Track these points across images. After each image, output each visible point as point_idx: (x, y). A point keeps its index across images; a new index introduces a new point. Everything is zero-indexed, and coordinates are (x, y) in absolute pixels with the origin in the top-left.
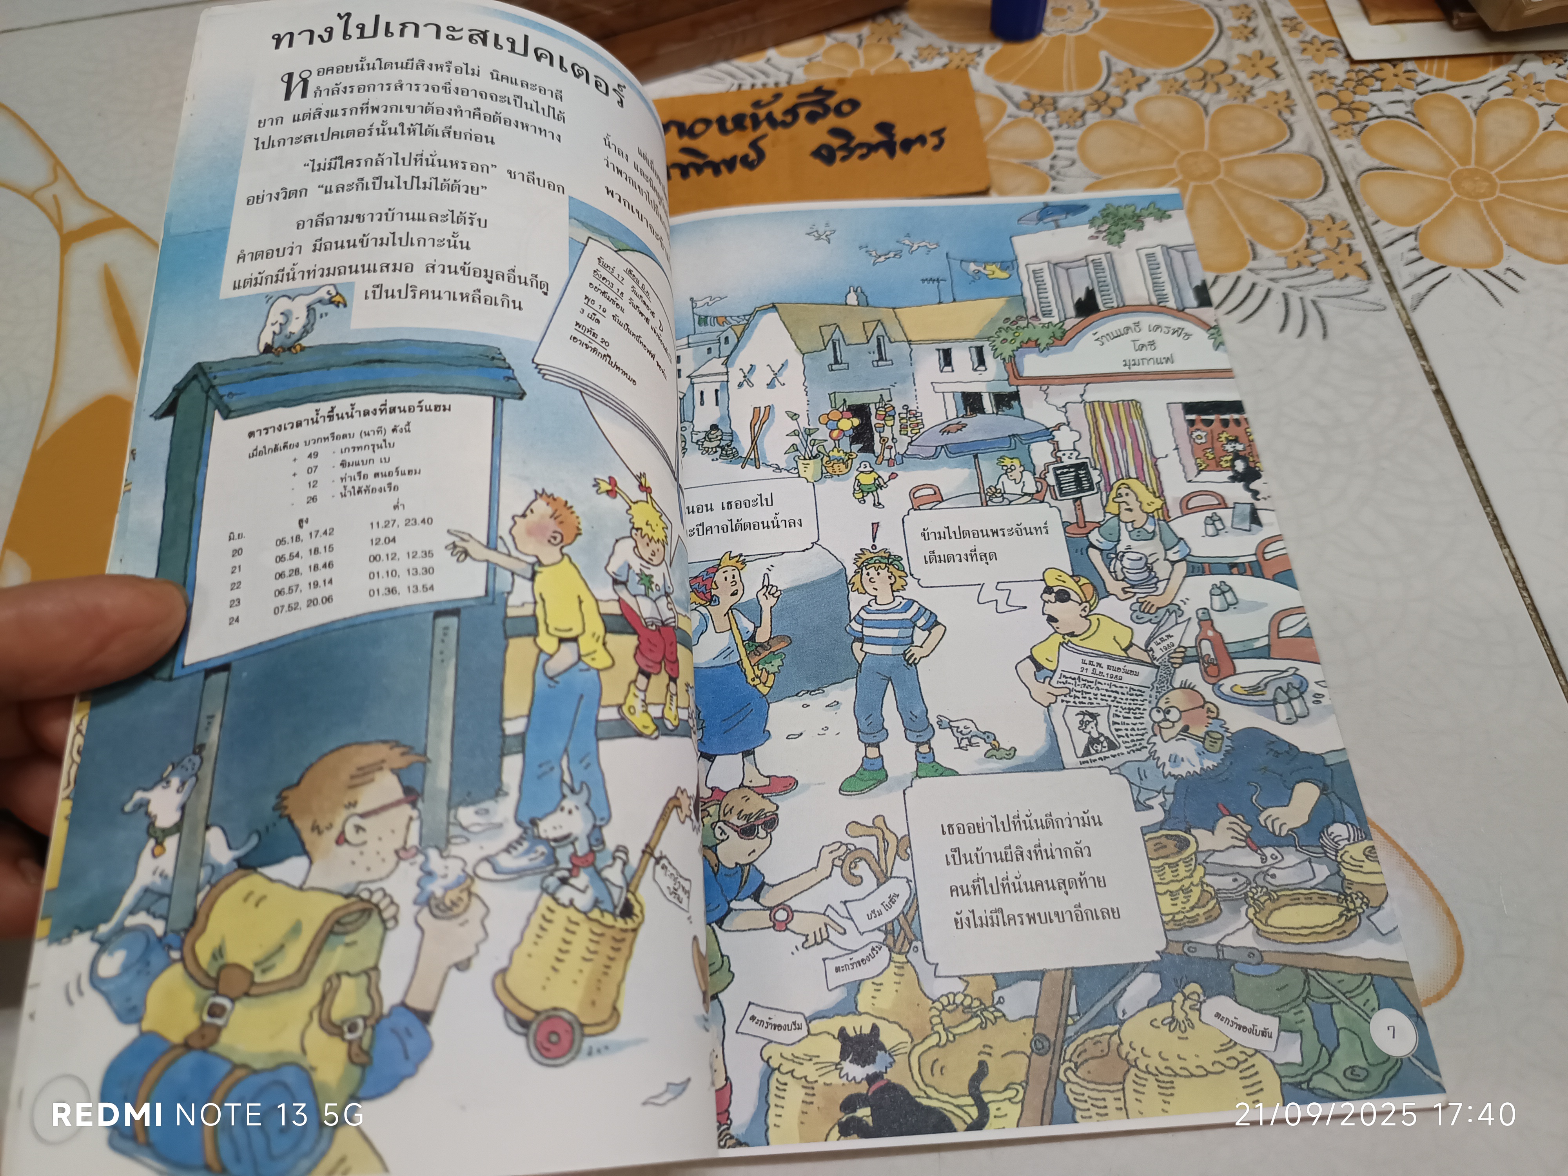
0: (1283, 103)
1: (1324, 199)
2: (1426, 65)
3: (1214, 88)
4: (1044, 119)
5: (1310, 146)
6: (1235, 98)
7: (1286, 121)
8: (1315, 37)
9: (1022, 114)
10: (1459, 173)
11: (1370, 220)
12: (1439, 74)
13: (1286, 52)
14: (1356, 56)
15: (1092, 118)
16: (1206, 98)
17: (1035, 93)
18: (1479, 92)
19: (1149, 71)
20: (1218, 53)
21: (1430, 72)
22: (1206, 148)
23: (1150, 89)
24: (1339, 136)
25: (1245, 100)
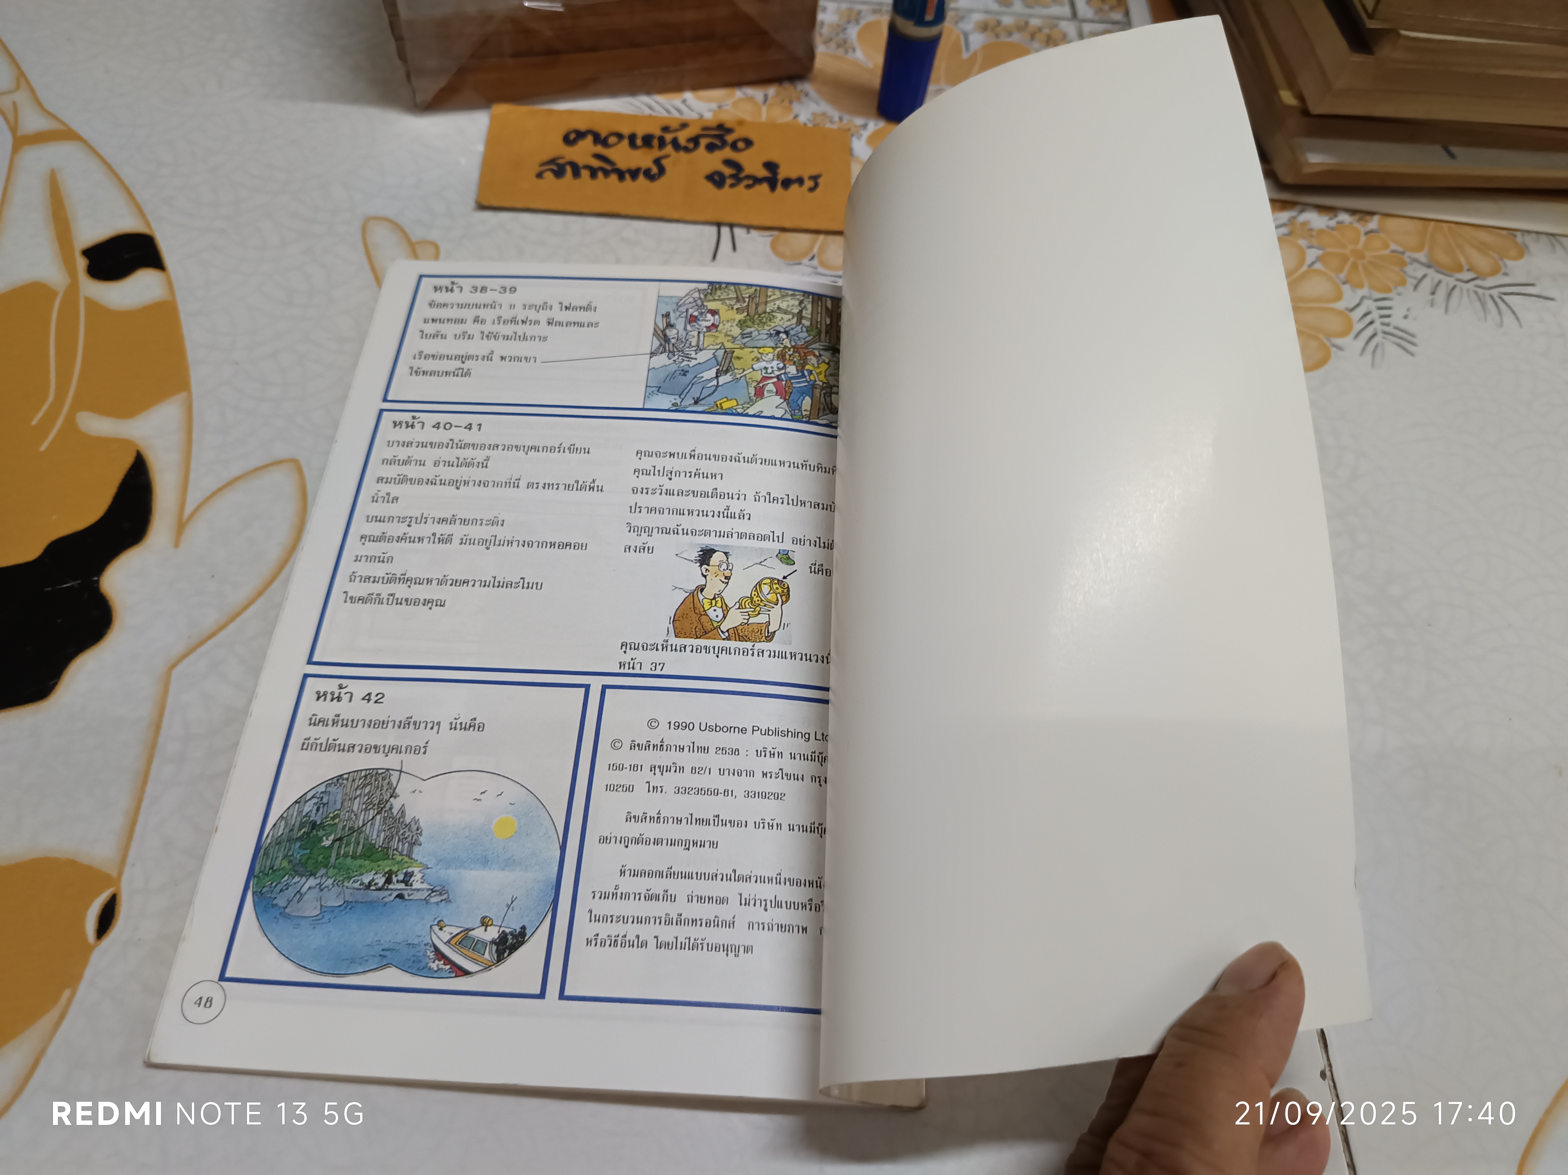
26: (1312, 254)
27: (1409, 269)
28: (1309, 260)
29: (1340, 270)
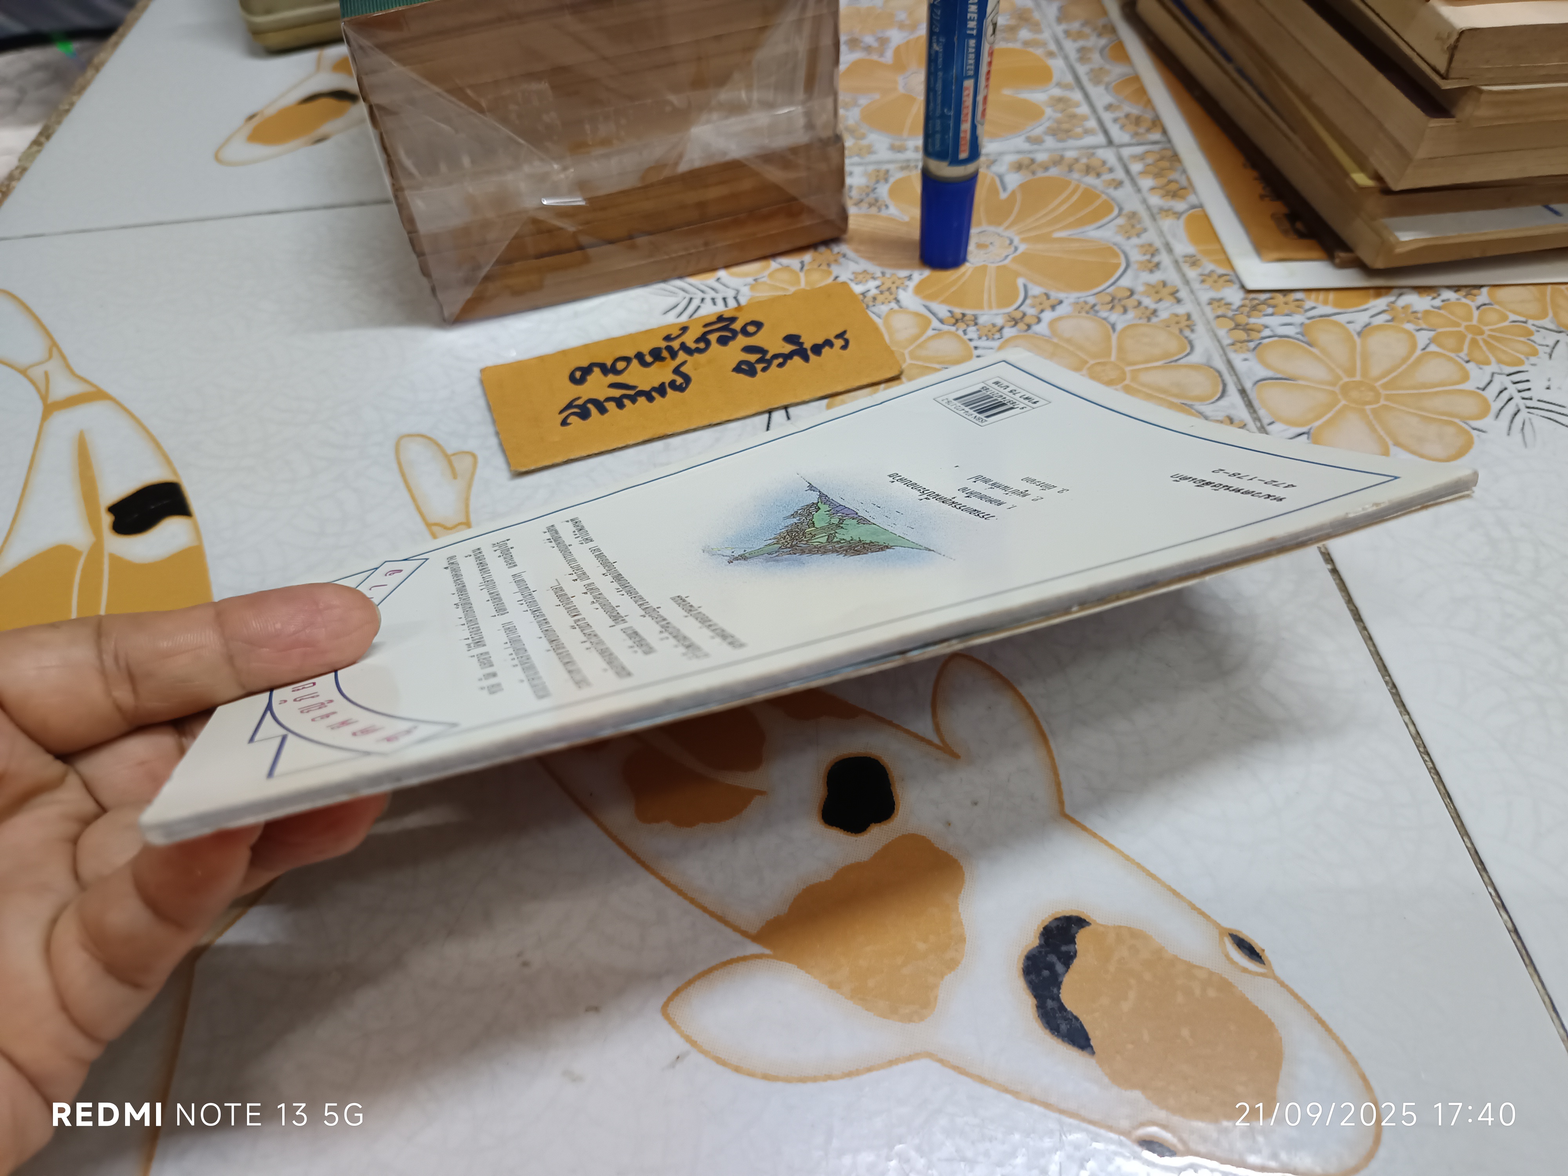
0: (1184, 323)
1: (1222, 403)
2: (1313, 295)
3: (1121, 310)
4: (965, 332)
5: (1209, 358)
6: (1140, 318)
7: (1186, 338)
8: (1212, 272)
9: (945, 328)
10: (1347, 383)
11: (1266, 421)
12: (1325, 303)
13: (1187, 282)
14: (1251, 285)
15: (1008, 332)
16: (1114, 317)
17: (958, 311)
18: (1362, 318)
19: (1061, 295)
20: (1125, 282)
21: (1317, 300)
22: (1113, 358)
23: (1061, 310)
24: (1235, 351)
25: (1149, 319)
26: (1423, 338)
27: (1537, 337)
28: (1421, 344)
29: (1458, 350)
